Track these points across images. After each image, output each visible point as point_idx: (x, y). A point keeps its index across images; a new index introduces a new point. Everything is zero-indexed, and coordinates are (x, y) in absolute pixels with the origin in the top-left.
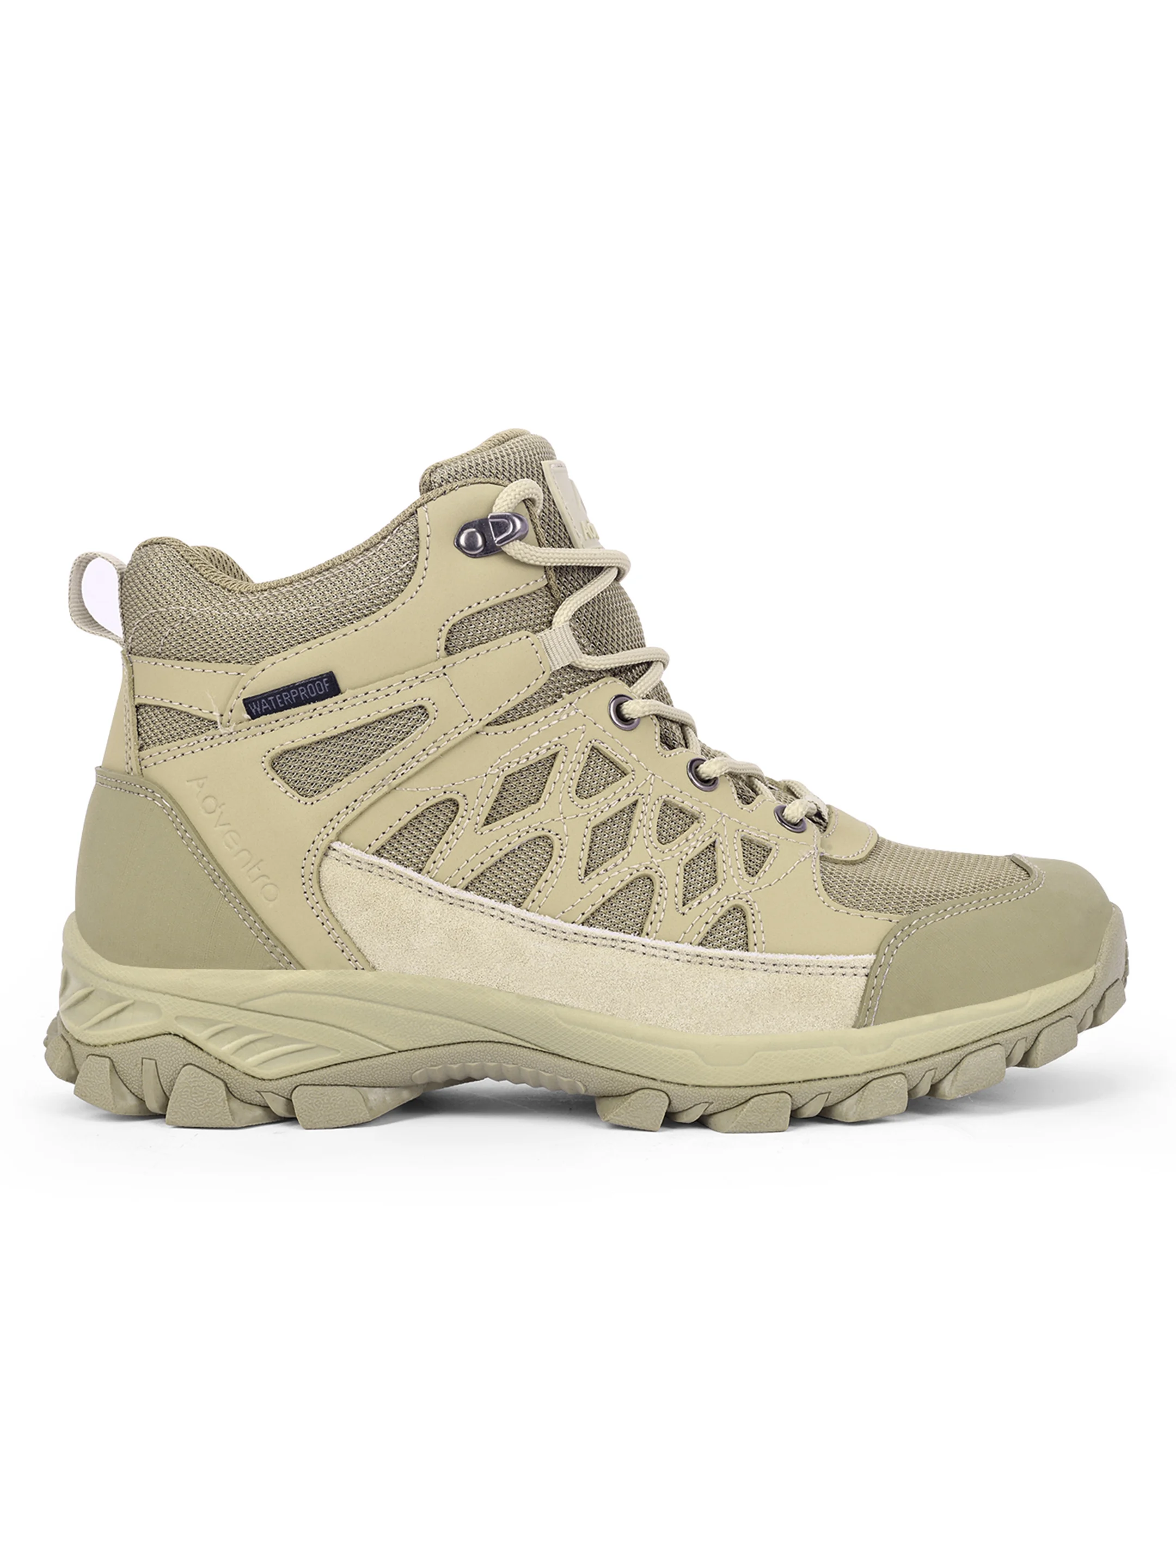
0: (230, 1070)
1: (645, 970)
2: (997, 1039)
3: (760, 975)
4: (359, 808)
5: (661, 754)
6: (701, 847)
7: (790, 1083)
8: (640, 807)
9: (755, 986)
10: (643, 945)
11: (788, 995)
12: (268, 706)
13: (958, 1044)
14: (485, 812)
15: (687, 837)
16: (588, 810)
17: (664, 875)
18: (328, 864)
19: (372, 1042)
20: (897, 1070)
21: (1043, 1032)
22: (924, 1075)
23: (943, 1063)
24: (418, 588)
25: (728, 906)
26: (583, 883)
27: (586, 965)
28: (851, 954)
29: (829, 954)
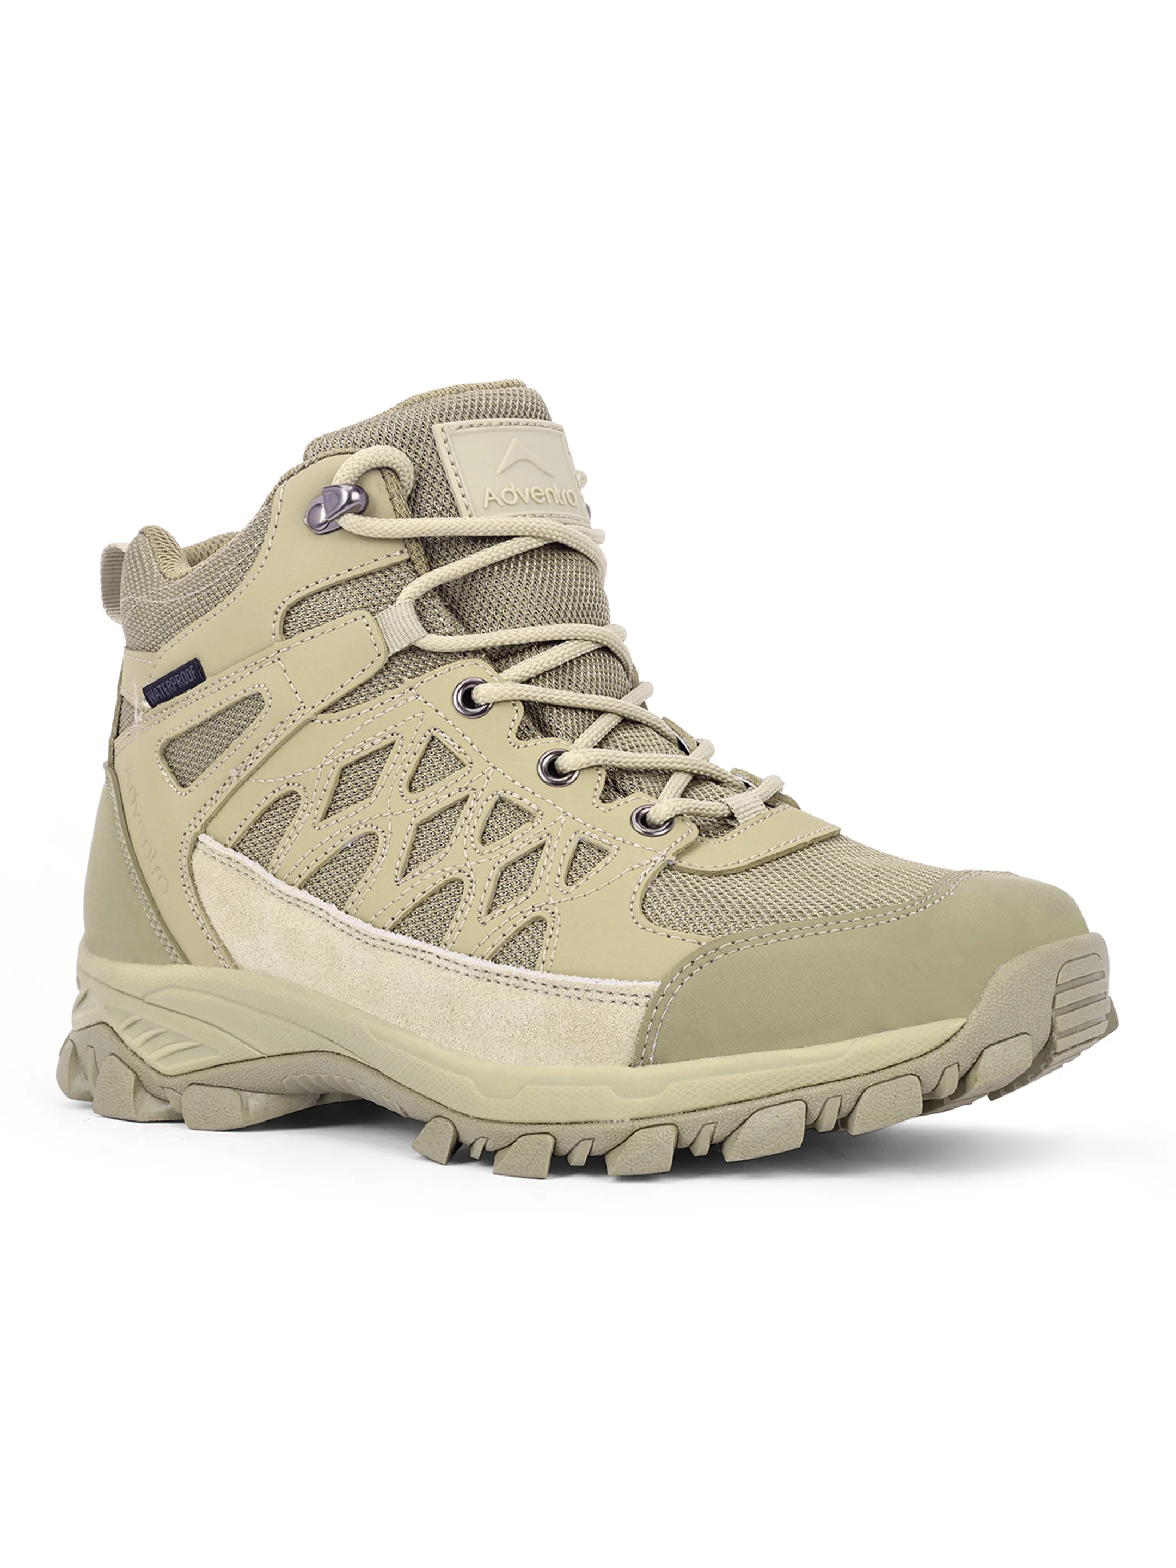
0: (140, 1063)
1: (436, 984)
2: (800, 1094)
3: (540, 997)
4: (220, 798)
5: (513, 744)
6: (526, 848)
7: (558, 1124)
8: (470, 802)
9: (533, 1009)
10: (438, 957)
11: (564, 1023)
12: (159, 694)
13: (748, 1096)
14: (323, 806)
15: (513, 838)
16: (415, 806)
17: (474, 880)
18: (197, 856)
19: (244, 1045)
20: (669, 1120)
21: (867, 1091)
22: (701, 1130)
23: (724, 1116)
24: (260, 569)
25: (530, 915)
26: (398, 885)
27: (389, 975)
28: (636, 979)
29: (610, 978)
